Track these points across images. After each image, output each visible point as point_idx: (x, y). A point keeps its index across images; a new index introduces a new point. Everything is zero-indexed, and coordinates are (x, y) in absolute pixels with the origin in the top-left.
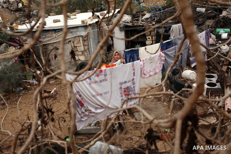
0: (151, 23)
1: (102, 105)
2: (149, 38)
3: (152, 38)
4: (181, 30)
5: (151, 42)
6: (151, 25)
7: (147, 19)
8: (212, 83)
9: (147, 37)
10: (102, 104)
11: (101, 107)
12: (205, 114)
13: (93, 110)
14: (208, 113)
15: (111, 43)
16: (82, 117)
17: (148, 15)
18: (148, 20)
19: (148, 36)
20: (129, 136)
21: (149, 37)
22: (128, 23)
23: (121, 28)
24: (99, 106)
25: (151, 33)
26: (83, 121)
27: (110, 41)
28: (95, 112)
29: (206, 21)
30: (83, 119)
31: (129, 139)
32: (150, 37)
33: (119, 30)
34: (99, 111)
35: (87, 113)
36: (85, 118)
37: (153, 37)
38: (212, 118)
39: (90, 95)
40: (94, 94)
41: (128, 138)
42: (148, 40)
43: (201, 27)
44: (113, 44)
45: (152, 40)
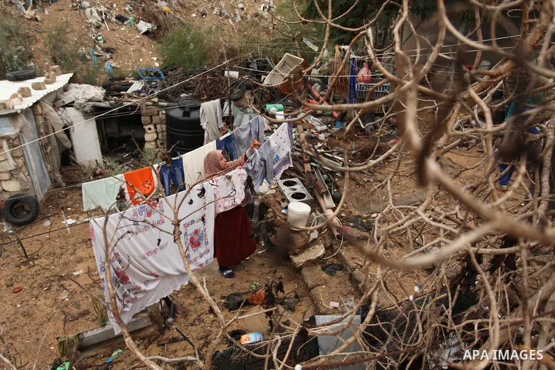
0: (149, 100)
1: (157, 273)
2: (150, 129)
3: (156, 127)
4: (218, 111)
5: (156, 136)
6: (150, 103)
7: (138, 92)
8: (297, 193)
9: (146, 127)
10: (159, 270)
11: (156, 276)
12: (307, 243)
13: (143, 287)
14: (310, 240)
15: (68, 145)
16: (124, 306)
17: (137, 86)
18: (142, 94)
19: (147, 125)
20: (193, 317)
21: (149, 126)
22: (100, 102)
23: (86, 113)
24: (152, 274)
25: (152, 120)
26: (126, 312)
27: (66, 141)
28: (147, 289)
29: (244, 92)
30: (126, 309)
31: (197, 322)
32: (152, 126)
33: (82, 118)
34: (151, 286)
35: (132, 296)
36: (130, 305)
37: (158, 126)
38: (317, 246)
39: (136, 255)
40: (143, 252)
41: (194, 321)
42: (149, 132)
43: (239, 102)
44: (72, 149)
45: (156, 132)
